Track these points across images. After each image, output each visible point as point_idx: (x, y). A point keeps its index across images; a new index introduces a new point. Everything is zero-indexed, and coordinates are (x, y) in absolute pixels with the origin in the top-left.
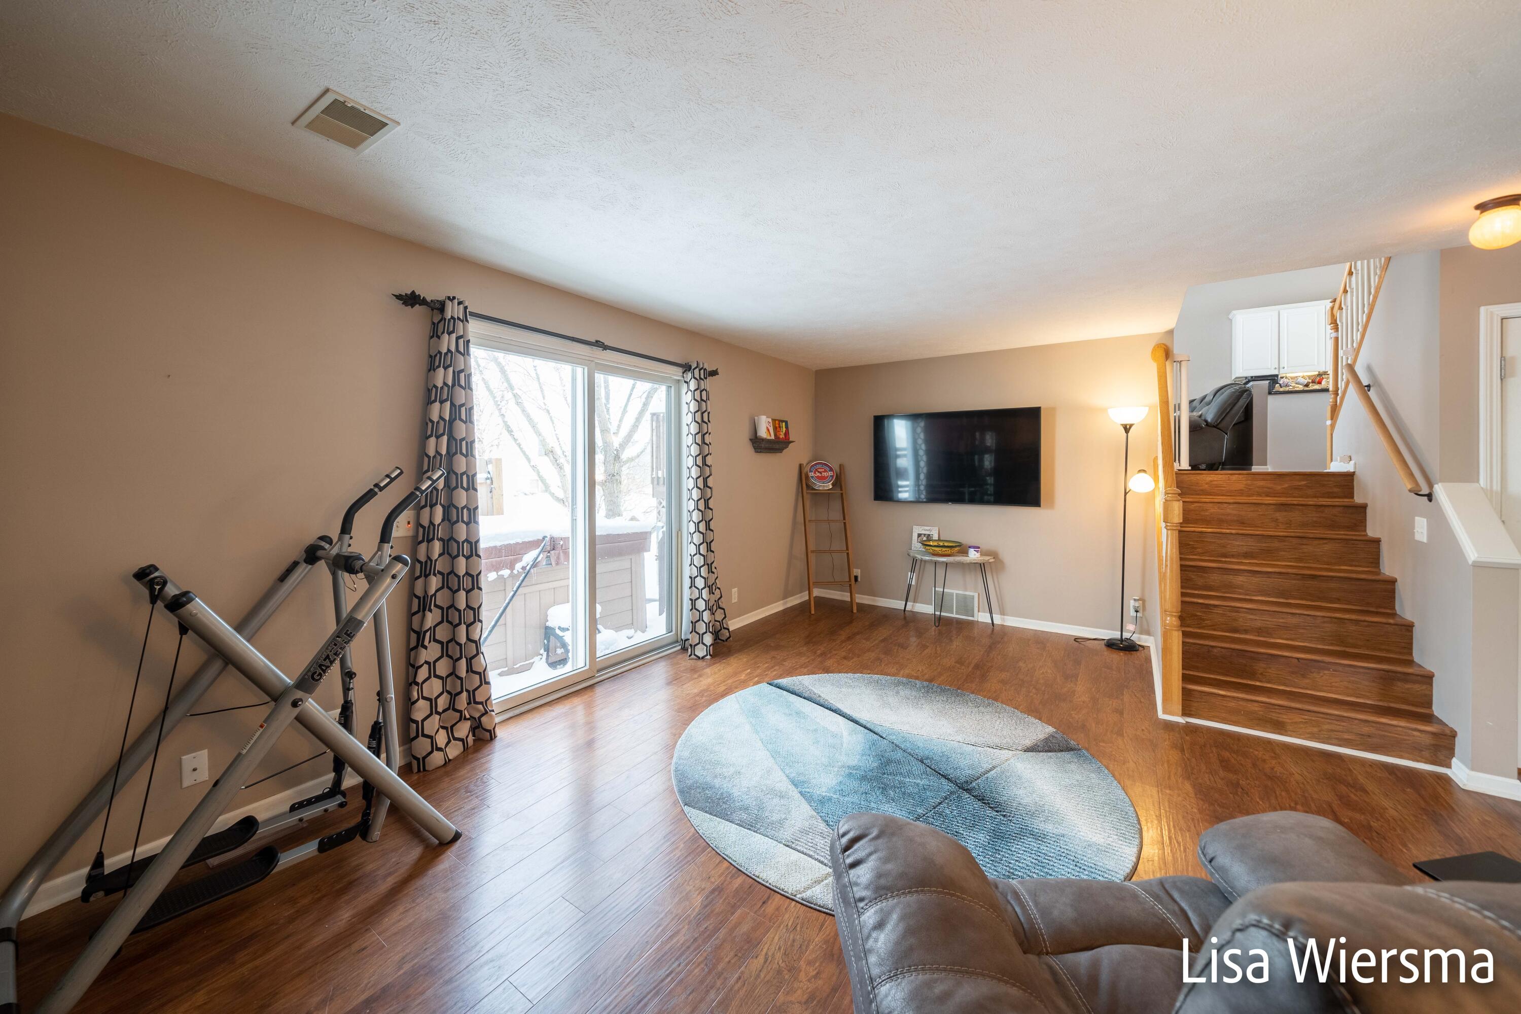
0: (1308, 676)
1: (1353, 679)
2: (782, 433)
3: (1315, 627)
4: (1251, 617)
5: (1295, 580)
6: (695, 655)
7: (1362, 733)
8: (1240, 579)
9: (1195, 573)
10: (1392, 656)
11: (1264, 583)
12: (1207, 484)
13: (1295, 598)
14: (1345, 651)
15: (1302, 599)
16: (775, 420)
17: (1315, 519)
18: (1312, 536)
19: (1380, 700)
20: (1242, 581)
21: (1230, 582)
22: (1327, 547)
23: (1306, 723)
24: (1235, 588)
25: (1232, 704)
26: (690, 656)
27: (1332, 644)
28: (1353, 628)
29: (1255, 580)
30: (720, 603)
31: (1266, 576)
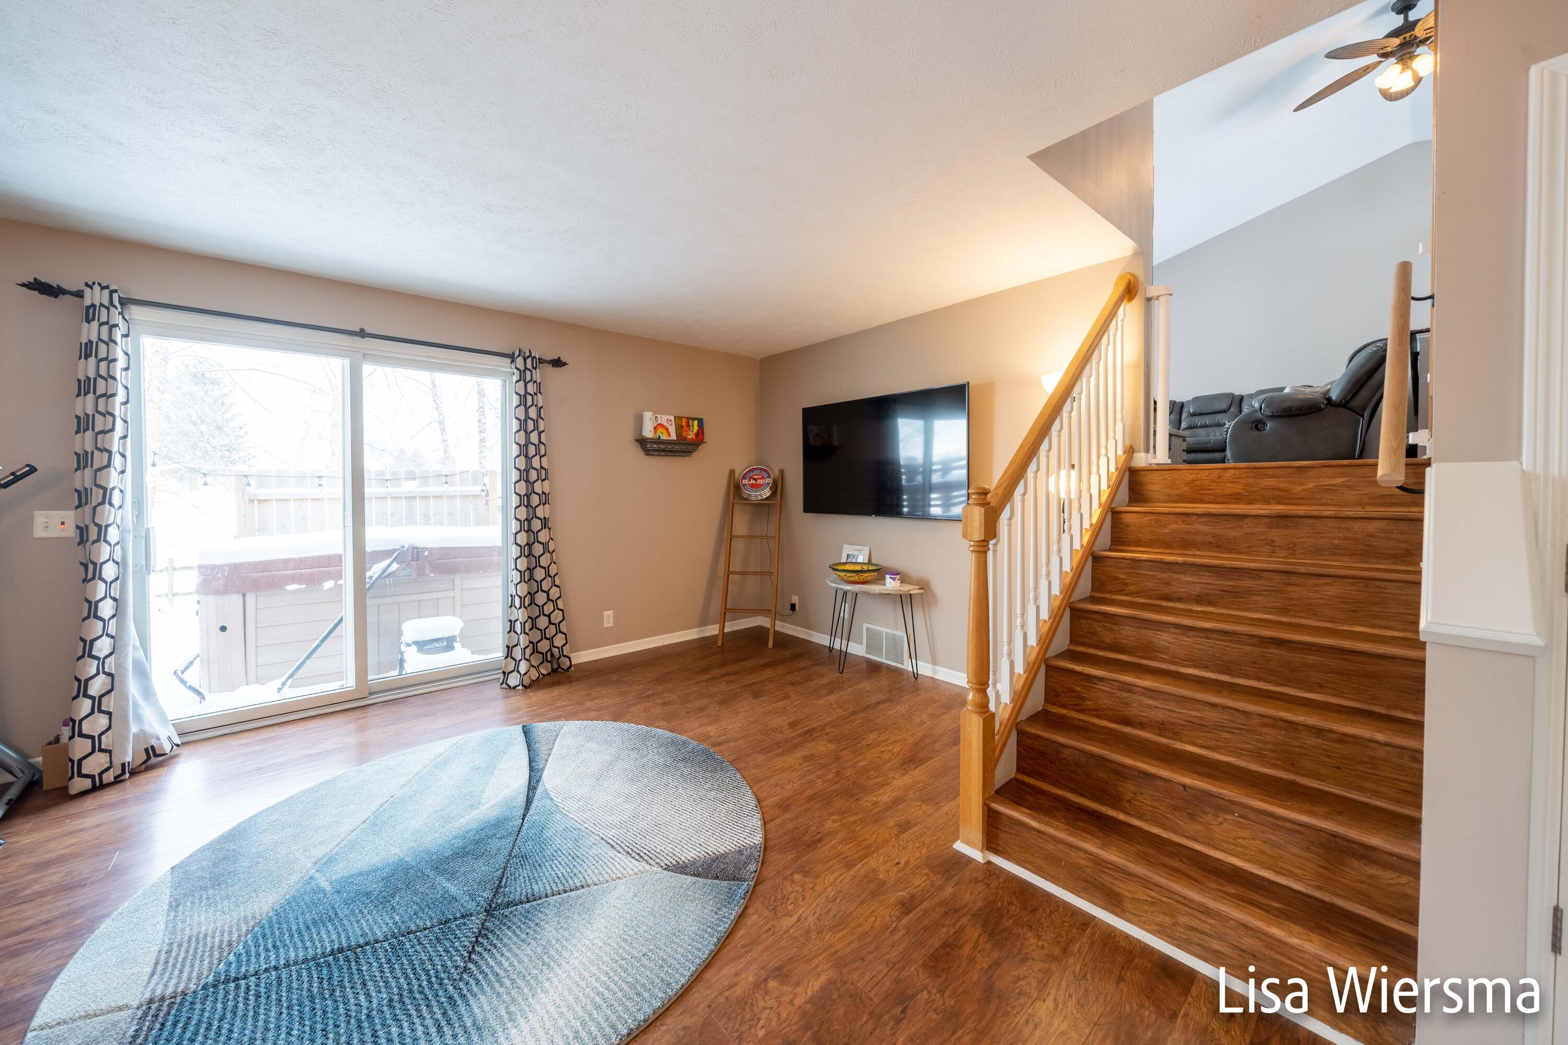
0: (1199, 819)
1: (1272, 837)
2: (691, 433)
3: (1247, 730)
4: (1150, 702)
5: (1248, 644)
6: (507, 684)
7: (1241, 947)
8: (1163, 639)
9: (1101, 624)
10: (1379, 803)
11: (1199, 646)
12: (1186, 484)
13: (1247, 677)
14: (1293, 783)
15: (1258, 679)
16: (681, 418)
17: (1336, 542)
18: (1303, 569)
19: (1319, 888)
20: (1166, 641)
21: (1150, 642)
22: (1332, 590)
23: (1153, 904)
24: (1158, 652)
25: (1050, 846)
26: (502, 684)
27: (1275, 766)
28: (1313, 741)
29: (1187, 640)
30: (561, 627)
31: (1202, 635)
